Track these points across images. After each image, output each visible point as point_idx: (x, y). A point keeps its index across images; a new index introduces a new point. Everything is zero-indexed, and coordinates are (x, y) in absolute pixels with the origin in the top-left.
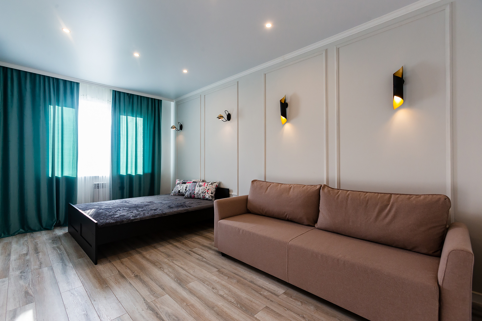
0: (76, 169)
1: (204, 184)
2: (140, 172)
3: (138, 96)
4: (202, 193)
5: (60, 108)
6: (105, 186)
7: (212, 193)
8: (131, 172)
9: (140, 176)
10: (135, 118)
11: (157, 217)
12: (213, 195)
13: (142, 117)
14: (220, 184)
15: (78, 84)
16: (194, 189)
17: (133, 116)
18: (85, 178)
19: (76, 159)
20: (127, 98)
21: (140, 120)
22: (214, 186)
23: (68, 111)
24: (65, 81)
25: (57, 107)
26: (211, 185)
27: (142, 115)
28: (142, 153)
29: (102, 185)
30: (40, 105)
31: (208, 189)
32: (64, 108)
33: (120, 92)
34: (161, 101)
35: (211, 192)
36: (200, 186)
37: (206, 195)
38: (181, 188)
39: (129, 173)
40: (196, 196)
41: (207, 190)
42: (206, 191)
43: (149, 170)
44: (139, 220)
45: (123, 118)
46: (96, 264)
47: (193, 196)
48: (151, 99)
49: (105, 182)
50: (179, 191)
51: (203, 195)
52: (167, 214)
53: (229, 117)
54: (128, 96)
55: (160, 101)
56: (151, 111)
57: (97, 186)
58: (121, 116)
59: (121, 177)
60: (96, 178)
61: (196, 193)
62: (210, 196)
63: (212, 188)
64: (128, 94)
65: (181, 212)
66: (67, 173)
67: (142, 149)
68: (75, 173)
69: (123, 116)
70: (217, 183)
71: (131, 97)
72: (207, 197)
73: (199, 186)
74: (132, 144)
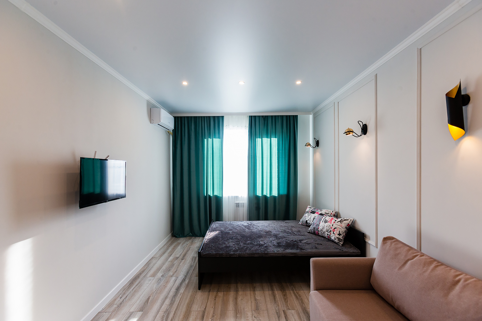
0: (221, 190)
1: (331, 220)
2: (275, 193)
3: (272, 116)
4: (327, 231)
5: (211, 139)
6: (244, 205)
7: (339, 234)
8: (267, 194)
9: (274, 197)
10: (269, 139)
11: (257, 256)
12: (341, 237)
13: (277, 137)
14: (354, 222)
15: (223, 117)
16: (318, 223)
17: (267, 138)
18: (229, 197)
19: (221, 181)
20: (262, 121)
21: (275, 141)
22: (345, 224)
23: (216, 141)
24: (214, 117)
25: (209, 139)
26: (340, 222)
27: (277, 135)
28: (277, 174)
29: (241, 204)
30: (199, 140)
31: (335, 228)
32: (214, 139)
33: (255, 117)
34: (297, 116)
35: (338, 232)
36: (326, 222)
37: (331, 235)
38: (309, 218)
39: (265, 194)
40: (320, 233)
41: (333, 228)
42: (332, 230)
43: (284, 192)
44: (237, 256)
45: (259, 140)
46: (199, 289)
47: (317, 233)
48: (285, 117)
49: (244, 202)
50: (307, 221)
51: (328, 234)
52: (269, 255)
53: (365, 130)
54: (262, 118)
55: (295, 118)
56: (286, 129)
57: (238, 205)
58: (257, 139)
59: (257, 198)
60: (237, 197)
61: (319, 229)
62: (336, 238)
63: (341, 228)
64: (263, 116)
65: (287, 255)
66: (216, 193)
67: (277, 170)
68: (221, 193)
69: (259, 139)
70: (349, 221)
71: (265, 118)
72: (333, 238)
73: (324, 221)
74: (267, 166)
